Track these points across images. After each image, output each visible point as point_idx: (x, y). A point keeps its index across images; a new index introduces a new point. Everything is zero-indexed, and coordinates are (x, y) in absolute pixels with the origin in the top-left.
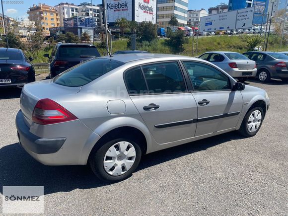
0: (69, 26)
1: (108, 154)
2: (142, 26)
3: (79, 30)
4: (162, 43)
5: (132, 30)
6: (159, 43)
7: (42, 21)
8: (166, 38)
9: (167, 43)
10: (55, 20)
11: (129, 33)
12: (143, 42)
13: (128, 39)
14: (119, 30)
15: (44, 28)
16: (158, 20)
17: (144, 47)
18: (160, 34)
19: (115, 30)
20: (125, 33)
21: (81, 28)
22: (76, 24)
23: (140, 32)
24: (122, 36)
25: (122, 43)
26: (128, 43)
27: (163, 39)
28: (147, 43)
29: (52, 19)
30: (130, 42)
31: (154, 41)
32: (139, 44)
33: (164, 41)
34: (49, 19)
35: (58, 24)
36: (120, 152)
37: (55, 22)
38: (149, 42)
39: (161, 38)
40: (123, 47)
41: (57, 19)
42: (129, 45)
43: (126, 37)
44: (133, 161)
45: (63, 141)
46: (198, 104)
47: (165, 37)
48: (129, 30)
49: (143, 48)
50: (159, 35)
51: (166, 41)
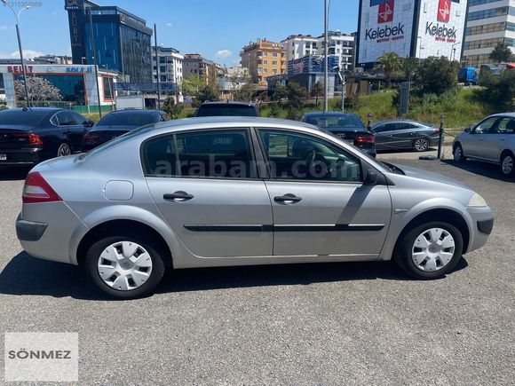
0: (295, 73)
1: (104, 255)
2: (426, 66)
3: (310, 78)
4: (466, 97)
5: (408, 73)
6: (460, 96)
7: (260, 66)
8: (477, 87)
9: (477, 97)
10: (279, 63)
11: (400, 80)
12: (425, 95)
13: (396, 91)
14: (382, 75)
15: (260, 77)
16: (466, 53)
17: (426, 105)
18: (464, 79)
19: (374, 76)
20: (393, 81)
21: (314, 75)
22: (306, 69)
23: (420, 78)
24: (387, 87)
25: (384, 99)
26: (394, 98)
27: (468, 89)
28: (434, 97)
29: (274, 63)
30: (398, 96)
31: (450, 92)
32: (418, 99)
33: (470, 93)
34: (270, 63)
35: (282, 70)
36: (124, 256)
37: (278, 66)
38: (438, 96)
39: (465, 88)
40: (384, 106)
41: (282, 62)
42: (396, 101)
43: (393, 88)
44: (147, 275)
45: (45, 228)
46: (273, 201)
47: (474, 84)
48: (400, 74)
49: (425, 107)
50: (460, 81)
51: (476, 92)
